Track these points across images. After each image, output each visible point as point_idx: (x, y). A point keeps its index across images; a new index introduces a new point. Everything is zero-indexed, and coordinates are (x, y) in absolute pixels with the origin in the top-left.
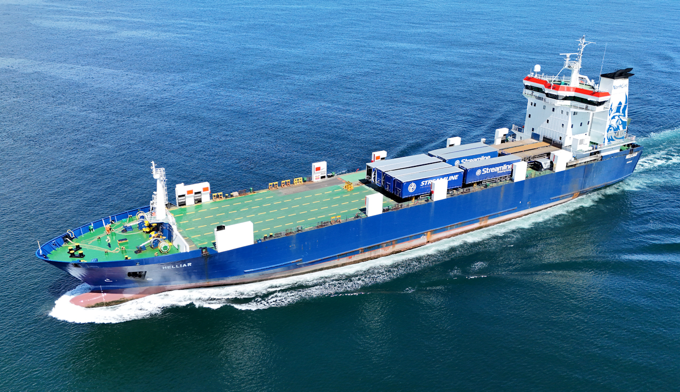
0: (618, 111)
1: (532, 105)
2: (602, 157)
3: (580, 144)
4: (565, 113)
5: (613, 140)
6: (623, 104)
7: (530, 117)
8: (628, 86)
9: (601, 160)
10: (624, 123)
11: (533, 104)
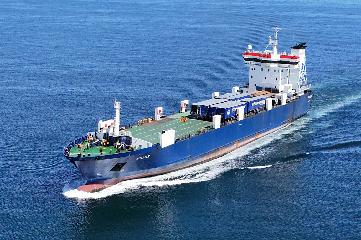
0: (302, 69)
1: (252, 69)
2: (299, 97)
3: (289, 89)
4: (277, 71)
5: (302, 87)
6: (304, 65)
7: (252, 77)
8: (305, 53)
9: (299, 99)
10: (305, 76)
11: (254, 69)
